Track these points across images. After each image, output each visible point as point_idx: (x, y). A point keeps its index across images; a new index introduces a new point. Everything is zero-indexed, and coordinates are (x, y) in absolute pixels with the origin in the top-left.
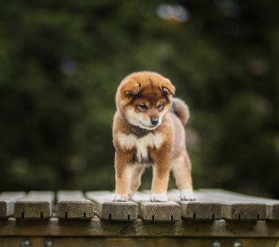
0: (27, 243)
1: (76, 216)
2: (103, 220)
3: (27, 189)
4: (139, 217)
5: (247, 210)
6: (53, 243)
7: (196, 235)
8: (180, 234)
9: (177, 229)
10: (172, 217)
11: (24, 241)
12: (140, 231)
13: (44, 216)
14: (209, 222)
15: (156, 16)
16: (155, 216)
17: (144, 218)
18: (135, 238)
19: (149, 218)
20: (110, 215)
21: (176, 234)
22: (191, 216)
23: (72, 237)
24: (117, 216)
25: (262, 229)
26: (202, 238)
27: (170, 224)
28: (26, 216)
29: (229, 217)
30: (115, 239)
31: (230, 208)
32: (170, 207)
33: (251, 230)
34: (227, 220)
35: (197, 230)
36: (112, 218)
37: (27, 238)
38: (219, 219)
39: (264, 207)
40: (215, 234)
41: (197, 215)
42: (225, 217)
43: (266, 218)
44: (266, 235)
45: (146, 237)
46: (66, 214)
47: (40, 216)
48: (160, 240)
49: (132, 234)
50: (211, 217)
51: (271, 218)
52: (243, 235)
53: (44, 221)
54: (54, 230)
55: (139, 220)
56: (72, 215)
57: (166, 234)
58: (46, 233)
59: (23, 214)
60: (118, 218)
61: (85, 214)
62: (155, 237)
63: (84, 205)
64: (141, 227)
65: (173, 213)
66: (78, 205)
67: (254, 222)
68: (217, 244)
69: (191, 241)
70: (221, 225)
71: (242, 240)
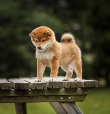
1: (5, 89)
2: (16, 90)
4: (30, 88)
5: (73, 84)
7: (53, 95)
8: (47, 95)
9: (46, 93)
10: (43, 88)
14: (59, 89)
16: (37, 88)
17: (32, 88)
19: (34, 88)
20: (18, 88)
21: (45, 95)
22: (51, 87)
23: (3, 97)
24: (21, 88)
25: (79, 91)
26: (56, 96)
27: (43, 90)
29: (66, 87)
30: (20, 97)
31: (66, 83)
32: (42, 84)
33: (75, 92)
35: (53, 93)
38: (62, 88)
40: (61, 94)
41: (53, 86)
43: (81, 87)
44: (81, 94)
45: (33, 96)
46: (1, 88)
48: (39, 97)
49: (27, 95)
50: (59, 87)
51: (83, 87)
52: (72, 94)
56: (3, 88)
57: (41, 95)
61: (8, 88)
62: (37, 96)
63: (8, 84)
64: (31, 92)
65: (44, 86)
66: (5, 84)
67: (76, 89)
68: (62, 98)
69: (51, 97)
70: (63, 90)
71: (72, 96)
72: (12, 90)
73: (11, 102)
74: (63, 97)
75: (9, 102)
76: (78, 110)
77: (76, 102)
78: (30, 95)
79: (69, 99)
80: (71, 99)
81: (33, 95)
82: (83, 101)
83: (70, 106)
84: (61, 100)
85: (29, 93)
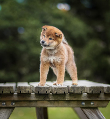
0: (4, 103)
1: (25, 92)
2: (36, 94)
3: (5, 82)
4: (51, 92)
5: (96, 89)
6: (15, 104)
7: (75, 100)
8: (68, 99)
9: (67, 97)
10: (65, 92)
11: (3, 103)
12: (51, 98)
13: (11, 92)
14: (80, 94)
15: (56, 8)
16: (58, 92)
17: (53, 93)
18: (49, 101)
19: (55, 93)
20: (39, 92)
21: (67, 99)
22: (73, 92)
23: (23, 101)
24: (42, 92)
25: (102, 96)
26: (77, 101)
27: (64, 95)
28: (4, 92)
29: (88, 92)
30: (41, 102)
31: (89, 88)
32: (64, 88)
33: (98, 97)
34: (88, 93)
35: (75, 97)
36: (40, 93)
37: (4, 101)
38: (84, 93)
39: (103, 88)
40: (83, 99)
41: (75, 91)
42: (87, 92)
43: (104, 92)
44: (104, 99)
45: (54, 101)
46: (20, 91)
47: (9, 92)
48: (60, 102)
49: (48, 100)
50: (81, 92)
51: (106, 92)
52: (94, 99)
53: (11, 94)
54: (15, 98)
55: (51, 93)
56: (23, 92)
57: (62, 99)
58: (12, 99)
59: (2, 91)
60: (42, 93)
61: (28, 91)
62: (58, 101)
63: (28, 87)
64: (52, 97)
65: (65, 90)
66: (25, 87)
67: (99, 94)
68: (83, 103)
69: (73, 102)
70: (85, 95)
71: (94, 102)
72: (32, 93)
73: (31, 106)
74: (85, 103)
75: (29, 106)
76: (101, 116)
77: (99, 108)
78: (51, 100)
79: (91, 105)
80: (93, 105)
81: (53, 99)
82: (105, 107)
83: (93, 112)
84: (83, 105)
85: (50, 98)
